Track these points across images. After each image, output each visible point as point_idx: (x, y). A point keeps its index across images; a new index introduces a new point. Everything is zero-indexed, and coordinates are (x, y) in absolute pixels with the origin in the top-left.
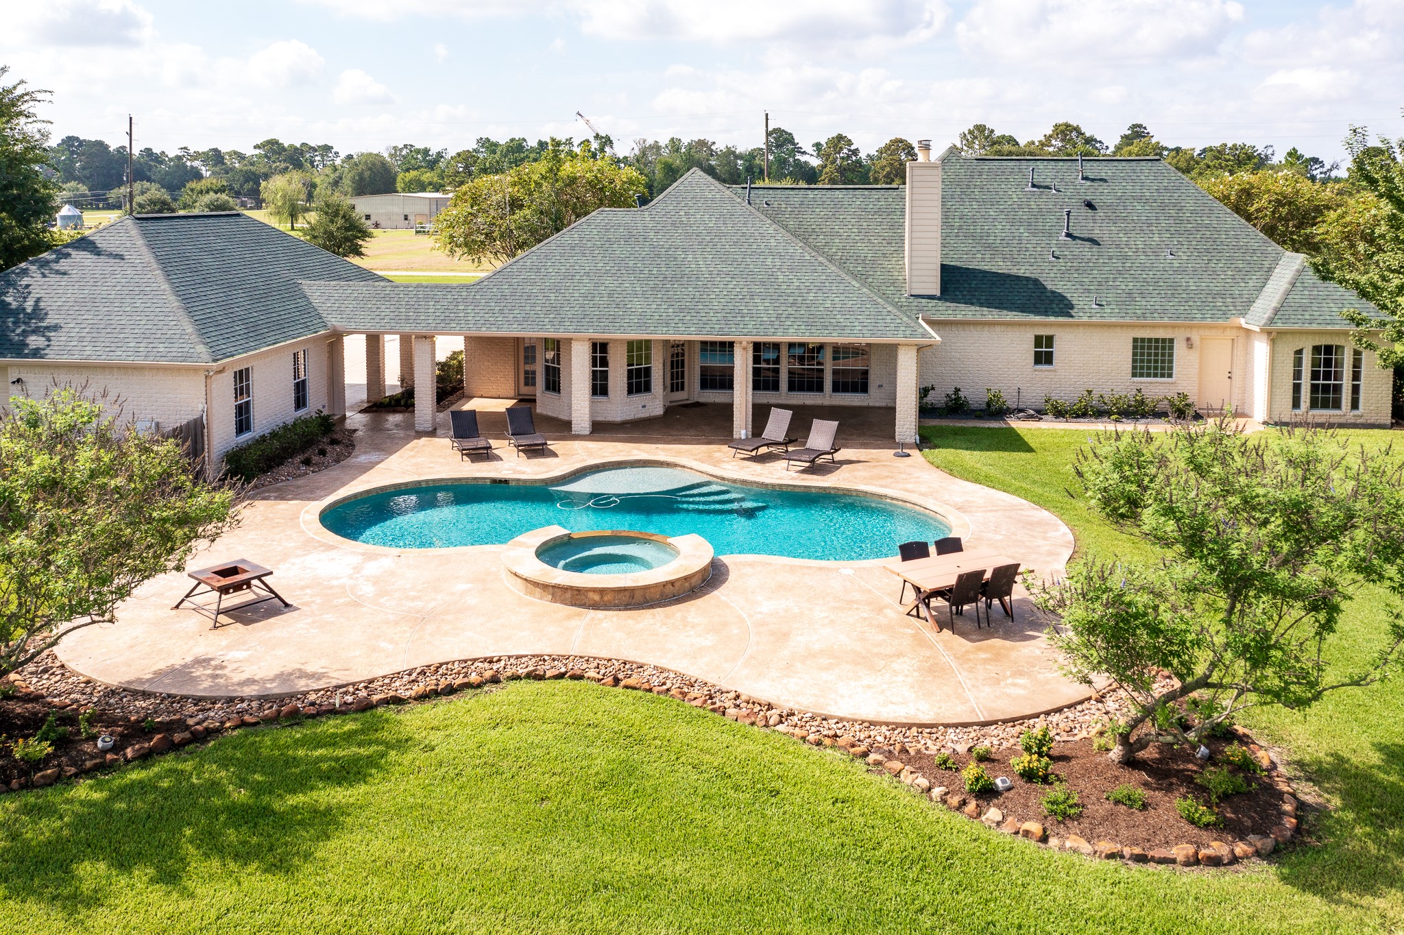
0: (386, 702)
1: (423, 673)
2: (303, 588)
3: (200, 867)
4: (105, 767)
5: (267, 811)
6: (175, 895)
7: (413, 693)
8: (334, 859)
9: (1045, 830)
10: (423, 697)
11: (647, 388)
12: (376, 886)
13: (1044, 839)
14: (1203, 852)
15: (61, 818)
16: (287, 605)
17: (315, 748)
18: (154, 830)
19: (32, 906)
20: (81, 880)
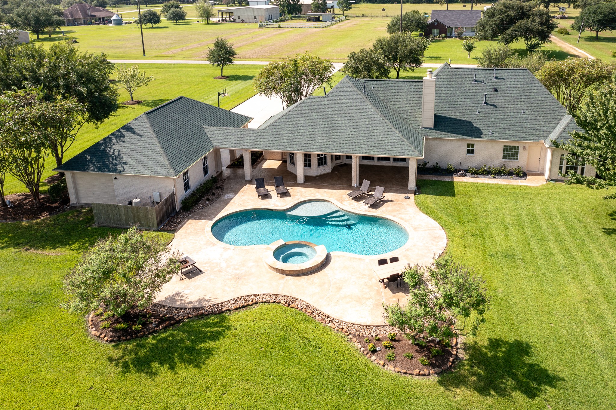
0: (226, 310)
1: (237, 300)
2: (205, 263)
3: (179, 365)
4: (155, 332)
5: (194, 349)
6: (174, 373)
7: (233, 308)
8: (210, 364)
9: (384, 363)
10: (236, 309)
11: (325, 163)
12: (219, 373)
13: (384, 366)
14: (422, 372)
15: (146, 349)
16: (201, 271)
17: (207, 328)
18: (168, 353)
19: (143, 375)
20: (152, 368)
